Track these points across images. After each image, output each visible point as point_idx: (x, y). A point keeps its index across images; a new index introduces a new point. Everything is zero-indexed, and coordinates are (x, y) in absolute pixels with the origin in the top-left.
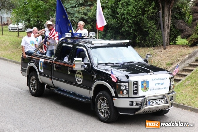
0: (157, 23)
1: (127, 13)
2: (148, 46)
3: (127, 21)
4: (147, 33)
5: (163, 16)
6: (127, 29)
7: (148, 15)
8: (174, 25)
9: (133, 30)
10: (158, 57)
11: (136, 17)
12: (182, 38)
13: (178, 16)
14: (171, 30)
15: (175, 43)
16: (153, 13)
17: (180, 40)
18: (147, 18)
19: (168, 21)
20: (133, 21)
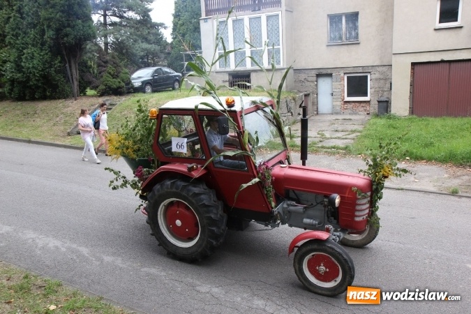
0: (66, 76)
1: (33, 67)
2: (59, 98)
3: (34, 75)
4: (57, 86)
5: (71, 70)
6: (35, 82)
7: (56, 68)
8: (82, 77)
9: (42, 83)
10: (70, 108)
11: (43, 70)
12: (91, 89)
13: (84, 69)
14: (80, 82)
15: (85, 94)
16: (60, 66)
17: (89, 92)
18: (55, 71)
19: (76, 74)
20: (41, 75)
